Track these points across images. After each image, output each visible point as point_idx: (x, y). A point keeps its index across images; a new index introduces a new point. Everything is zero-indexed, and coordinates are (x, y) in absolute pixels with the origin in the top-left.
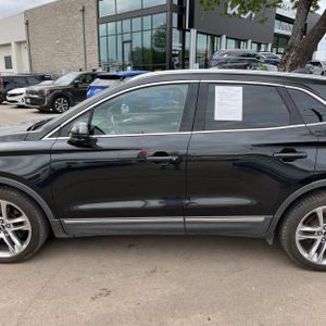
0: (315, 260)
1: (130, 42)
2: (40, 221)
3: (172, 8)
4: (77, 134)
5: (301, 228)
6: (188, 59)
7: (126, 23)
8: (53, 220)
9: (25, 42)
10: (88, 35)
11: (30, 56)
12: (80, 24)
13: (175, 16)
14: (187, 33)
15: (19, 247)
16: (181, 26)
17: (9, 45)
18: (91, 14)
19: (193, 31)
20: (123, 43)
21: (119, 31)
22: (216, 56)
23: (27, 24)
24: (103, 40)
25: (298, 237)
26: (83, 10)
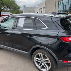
1: (65, 5)
9: (44, 7)
17: (42, 8)
20: (64, 5)
24: (59, 5)
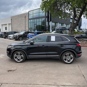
0: (67, 62)
1: (36, 24)
2: (25, 56)
3: (46, 17)
4: (31, 43)
5: (64, 57)
6: (50, 28)
7: (35, 20)
8: (27, 56)
9: (10, 24)
10: (26, 23)
11: (12, 27)
12: (24, 20)
13: (47, 19)
14: (50, 22)
15: (21, 60)
16: (48, 21)
17: (7, 24)
18: (27, 18)
19: (51, 22)
20: (35, 24)
21: (34, 22)
22: (56, 28)
23: (11, 20)
24: (30, 24)
25: (64, 58)
26: (25, 17)
